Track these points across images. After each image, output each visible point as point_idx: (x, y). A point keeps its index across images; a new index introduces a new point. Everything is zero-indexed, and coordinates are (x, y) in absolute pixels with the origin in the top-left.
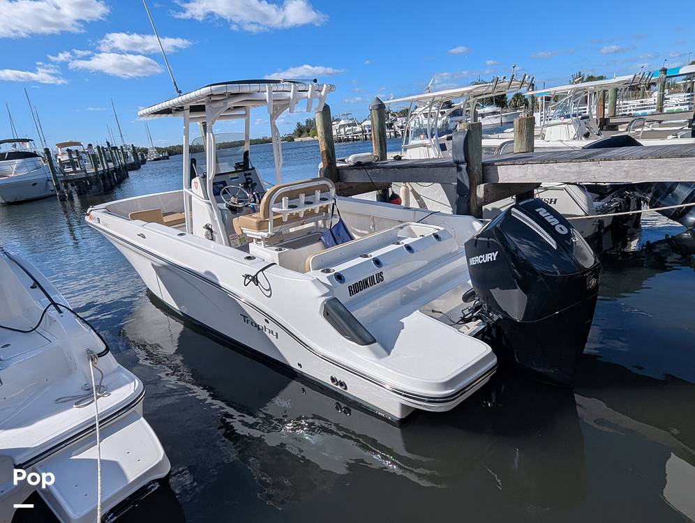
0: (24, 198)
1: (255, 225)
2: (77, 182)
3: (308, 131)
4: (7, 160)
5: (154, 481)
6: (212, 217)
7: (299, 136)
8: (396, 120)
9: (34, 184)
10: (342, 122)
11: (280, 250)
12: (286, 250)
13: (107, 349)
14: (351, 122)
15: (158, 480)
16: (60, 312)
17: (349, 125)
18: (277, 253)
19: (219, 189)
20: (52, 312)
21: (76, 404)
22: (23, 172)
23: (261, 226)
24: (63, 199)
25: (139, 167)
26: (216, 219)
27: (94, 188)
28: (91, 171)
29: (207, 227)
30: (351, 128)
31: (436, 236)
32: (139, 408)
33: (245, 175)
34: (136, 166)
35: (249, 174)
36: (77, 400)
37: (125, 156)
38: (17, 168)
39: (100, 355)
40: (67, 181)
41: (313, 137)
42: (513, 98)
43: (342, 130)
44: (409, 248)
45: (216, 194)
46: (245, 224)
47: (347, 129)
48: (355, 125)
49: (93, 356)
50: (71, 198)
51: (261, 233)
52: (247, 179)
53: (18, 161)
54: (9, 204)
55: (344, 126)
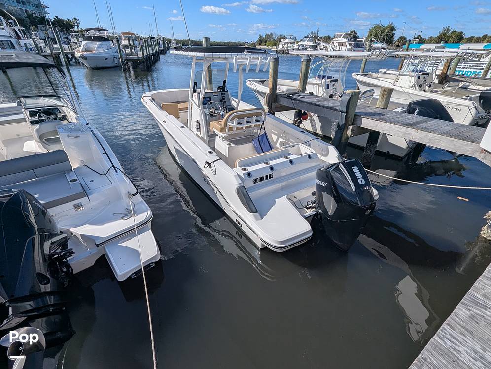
0: (100, 66)
1: (219, 129)
2: (132, 61)
3: (266, 42)
4: (93, 41)
5: (152, 263)
6: (201, 117)
7: (260, 45)
8: (320, 44)
9: (106, 59)
10: (287, 40)
11: (230, 144)
12: (233, 145)
13: (137, 192)
14: (292, 41)
15: (154, 262)
16: (117, 172)
17: (291, 43)
18: (228, 146)
19: (206, 101)
20: (113, 170)
21: (122, 218)
22: (100, 50)
23: (222, 130)
24: (125, 70)
25: (166, 52)
26: (203, 118)
27: (142, 66)
28: (140, 55)
29: (197, 121)
30: (291, 45)
31: (309, 156)
32: (149, 224)
33: (222, 94)
34: (164, 52)
35: (224, 94)
36: (123, 216)
37: (159, 44)
38: (97, 48)
39: (134, 195)
40: (128, 60)
41: (268, 46)
42: (398, 40)
43: (286, 46)
44: (291, 162)
45: (204, 104)
46: (215, 126)
47: (289, 45)
48: (294, 43)
49: (131, 195)
50: (129, 70)
51: (222, 134)
52: (223, 97)
53: (98, 43)
54: (93, 69)
55: (287, 43)
